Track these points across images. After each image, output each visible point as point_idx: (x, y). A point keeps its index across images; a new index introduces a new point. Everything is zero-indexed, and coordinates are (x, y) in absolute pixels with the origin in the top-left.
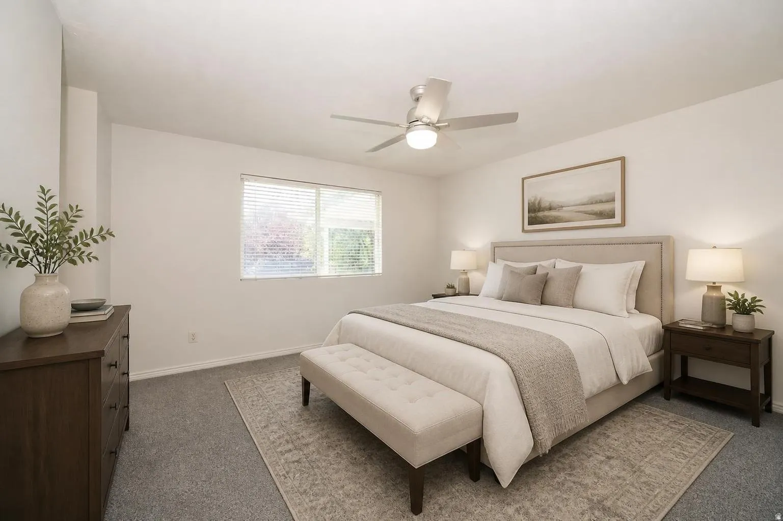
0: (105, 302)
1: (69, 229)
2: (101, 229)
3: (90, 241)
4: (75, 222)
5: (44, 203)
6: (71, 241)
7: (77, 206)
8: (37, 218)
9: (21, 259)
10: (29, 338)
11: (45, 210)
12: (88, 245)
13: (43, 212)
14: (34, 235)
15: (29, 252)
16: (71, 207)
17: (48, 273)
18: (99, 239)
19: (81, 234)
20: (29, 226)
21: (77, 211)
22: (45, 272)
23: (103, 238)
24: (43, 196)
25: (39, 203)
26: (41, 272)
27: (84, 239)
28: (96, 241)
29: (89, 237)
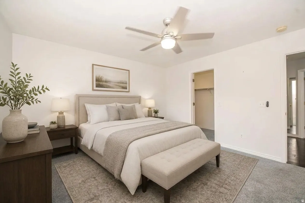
0: (37, 124)
1: (26, 86)
2: (43, 87)
3: (37, 93)
4: (29, 82)
5: (14, 71)
6: (28, 92)
7: (30, 74)
8: (10, 80)
9: (2, 102)
10: (8, 144)
11: (14, 76)
12: (36, 95)
13: (13, 76)
14: (9, 89)
15: (6, 98)
16: (27, 75)
17: (17, 109)
18: (42, 91)
19: (33, 89)
20: (6, 84)
21: (30, 77)
22: (15, 109)
23: (44, 91)
24: (13, 68)
25: (11, 72)
26: (12, 109)
27: (35, 91)
28: (40, 93)
29: (37, 91)
